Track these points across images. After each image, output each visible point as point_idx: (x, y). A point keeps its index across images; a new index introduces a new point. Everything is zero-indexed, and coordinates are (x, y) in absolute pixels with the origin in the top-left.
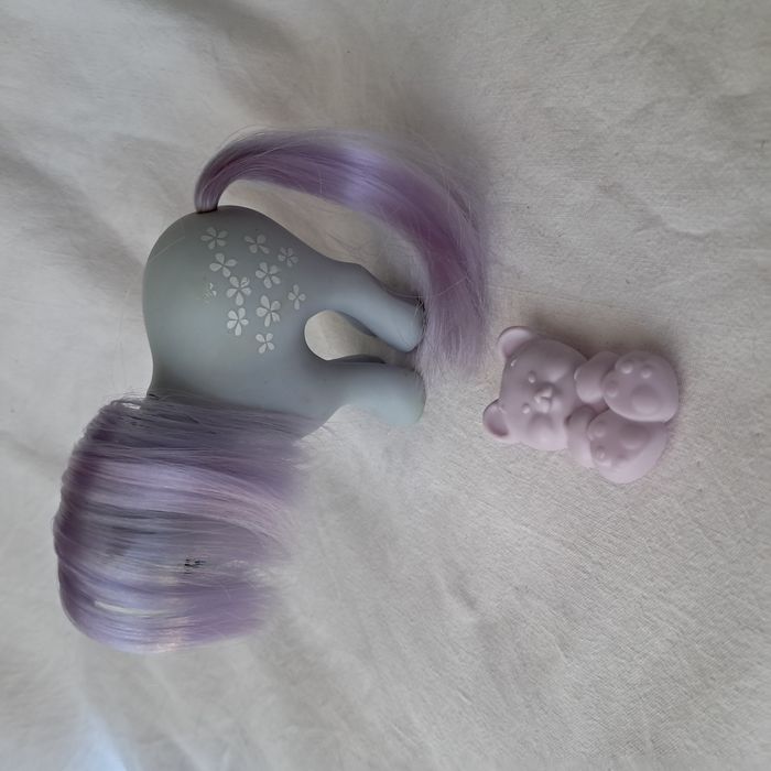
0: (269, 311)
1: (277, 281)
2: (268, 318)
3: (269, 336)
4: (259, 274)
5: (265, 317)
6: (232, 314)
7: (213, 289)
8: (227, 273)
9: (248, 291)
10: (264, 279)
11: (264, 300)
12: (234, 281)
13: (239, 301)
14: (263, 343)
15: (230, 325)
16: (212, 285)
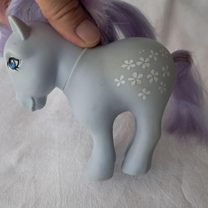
0: (136, 79)
1: (151, 81)
2: (132, 79)
3: (123, 82)
4: (153, 71)
5: (132, 77)
6: (132, 61)
7: (142, 52)
8: (151, 56)
9: (144, 67)
10: (151, 74)
11: (141, 76)
12: (147, 60)
13: (139, 63)
14: (119, 80)
15: (126, 62)
16: (143, 51)
